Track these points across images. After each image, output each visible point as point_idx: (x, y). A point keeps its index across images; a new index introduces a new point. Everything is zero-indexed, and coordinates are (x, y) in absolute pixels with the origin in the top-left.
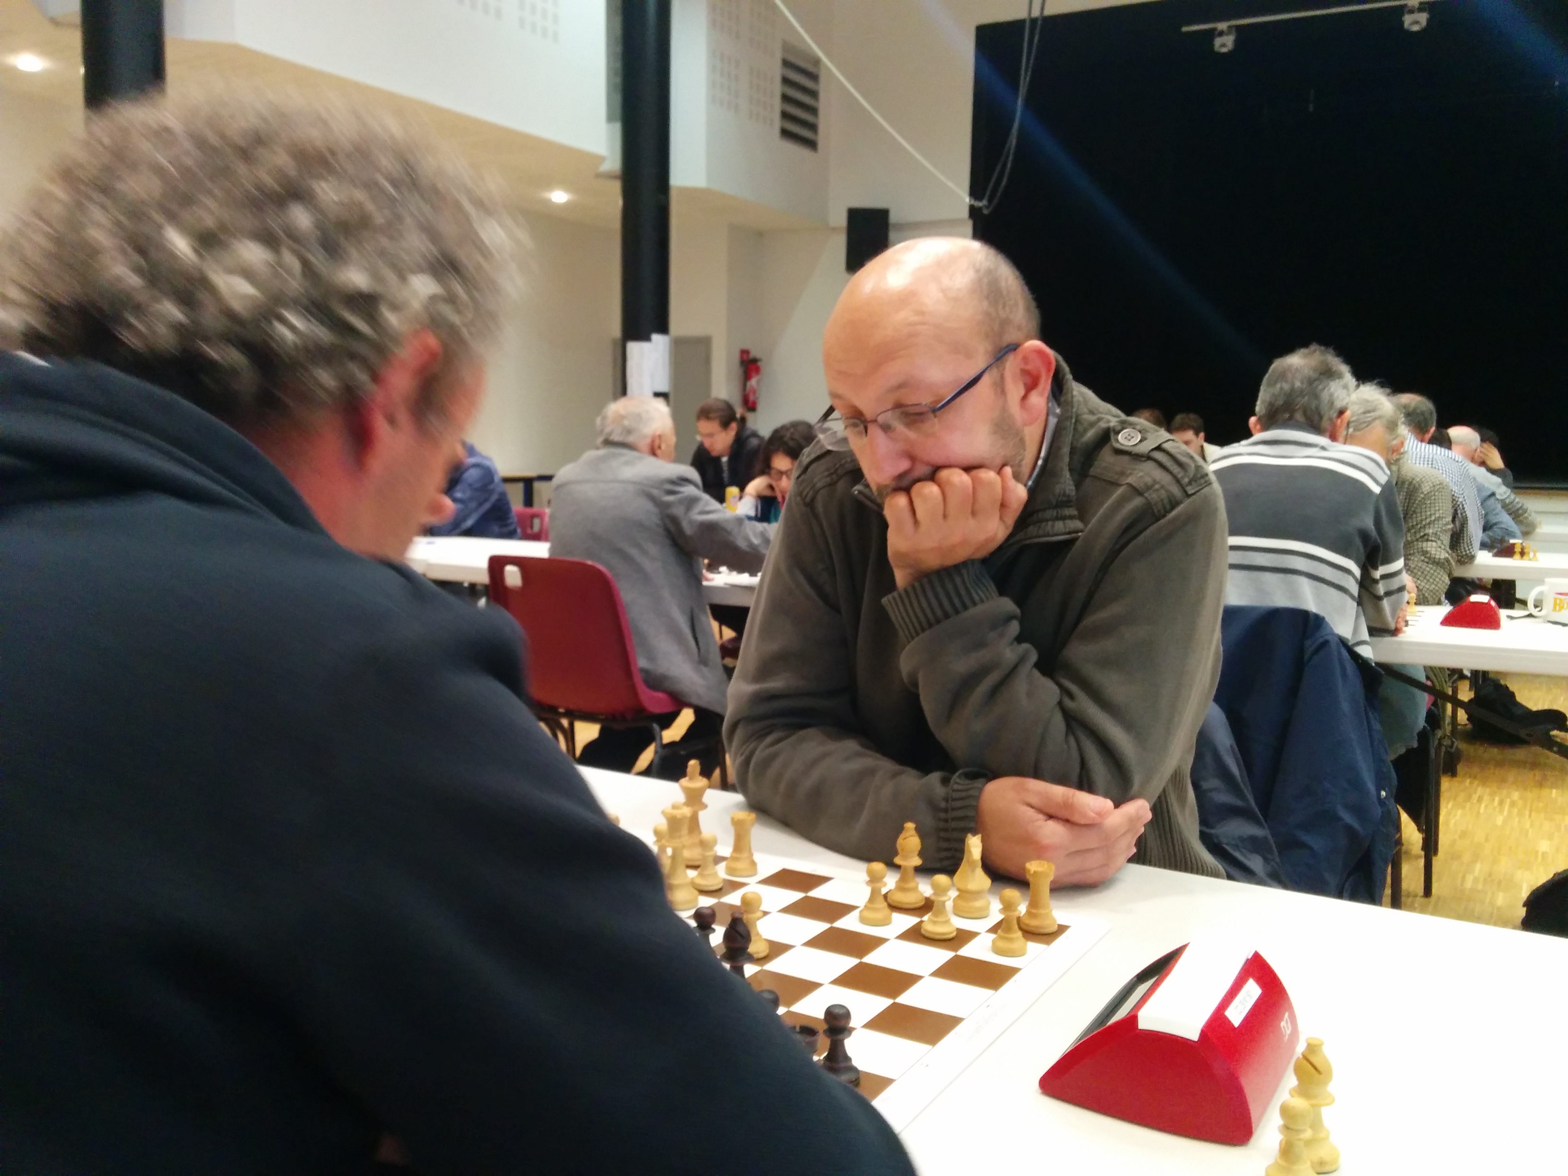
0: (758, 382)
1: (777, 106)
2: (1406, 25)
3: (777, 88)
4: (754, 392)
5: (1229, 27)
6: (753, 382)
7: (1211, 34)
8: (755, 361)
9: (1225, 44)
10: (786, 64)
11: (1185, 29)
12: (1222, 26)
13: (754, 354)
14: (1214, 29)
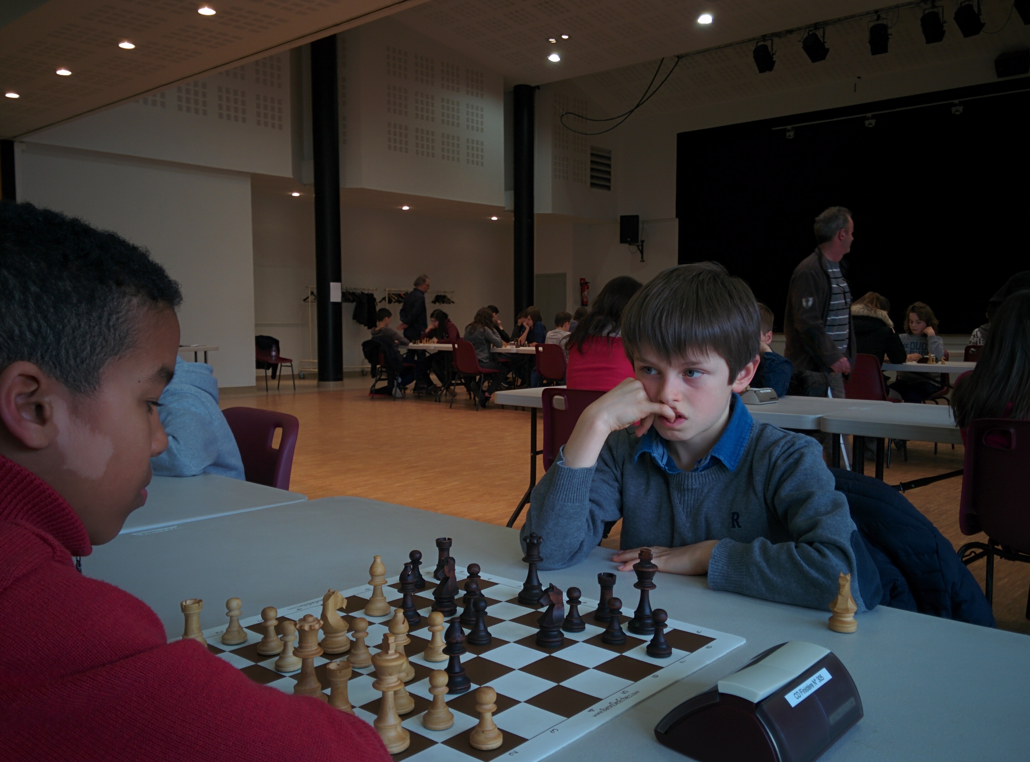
0: (588, 293)
1: (588, 173)
2: (866, 125)
3: (589, 165)
4: (587, 297)
5: (792, 128)
6: (586, 293)
7: (785, 131)
8: (587, 283)
9: (791, 135)
10: (592, 155)
11: (773, 129)
12: (789, 127)
13: (587, 280)
14: (786, 129)
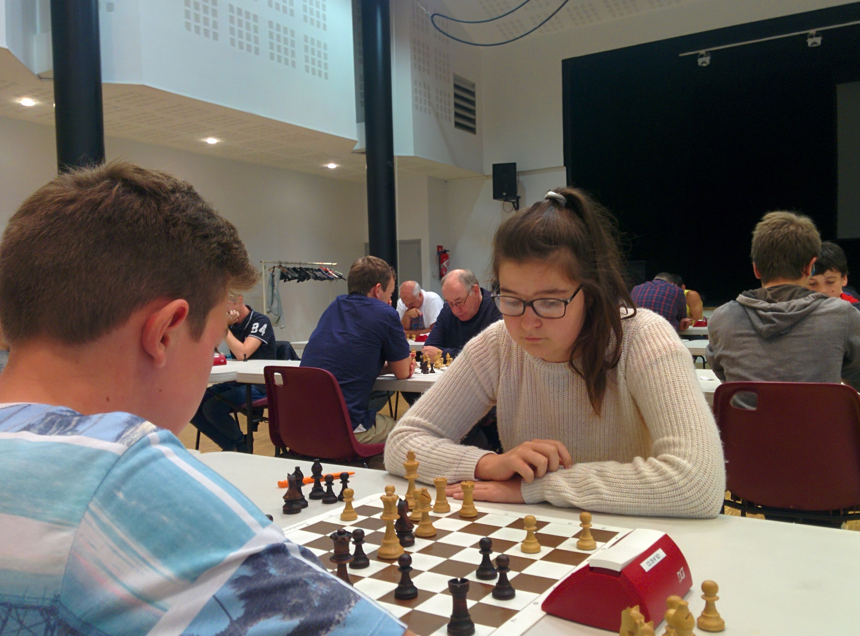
0: (448, 264)
1: (452, 109)
3: (452, 100)
4: (445, 269)
5: (706, 52)
6: (444, 264)
8: (445, 252)
9: (704, 61)
10: (456, 86)
11: (681, 55)
12: (702, 52)
13: (445, 248)
14: (698, 54)
